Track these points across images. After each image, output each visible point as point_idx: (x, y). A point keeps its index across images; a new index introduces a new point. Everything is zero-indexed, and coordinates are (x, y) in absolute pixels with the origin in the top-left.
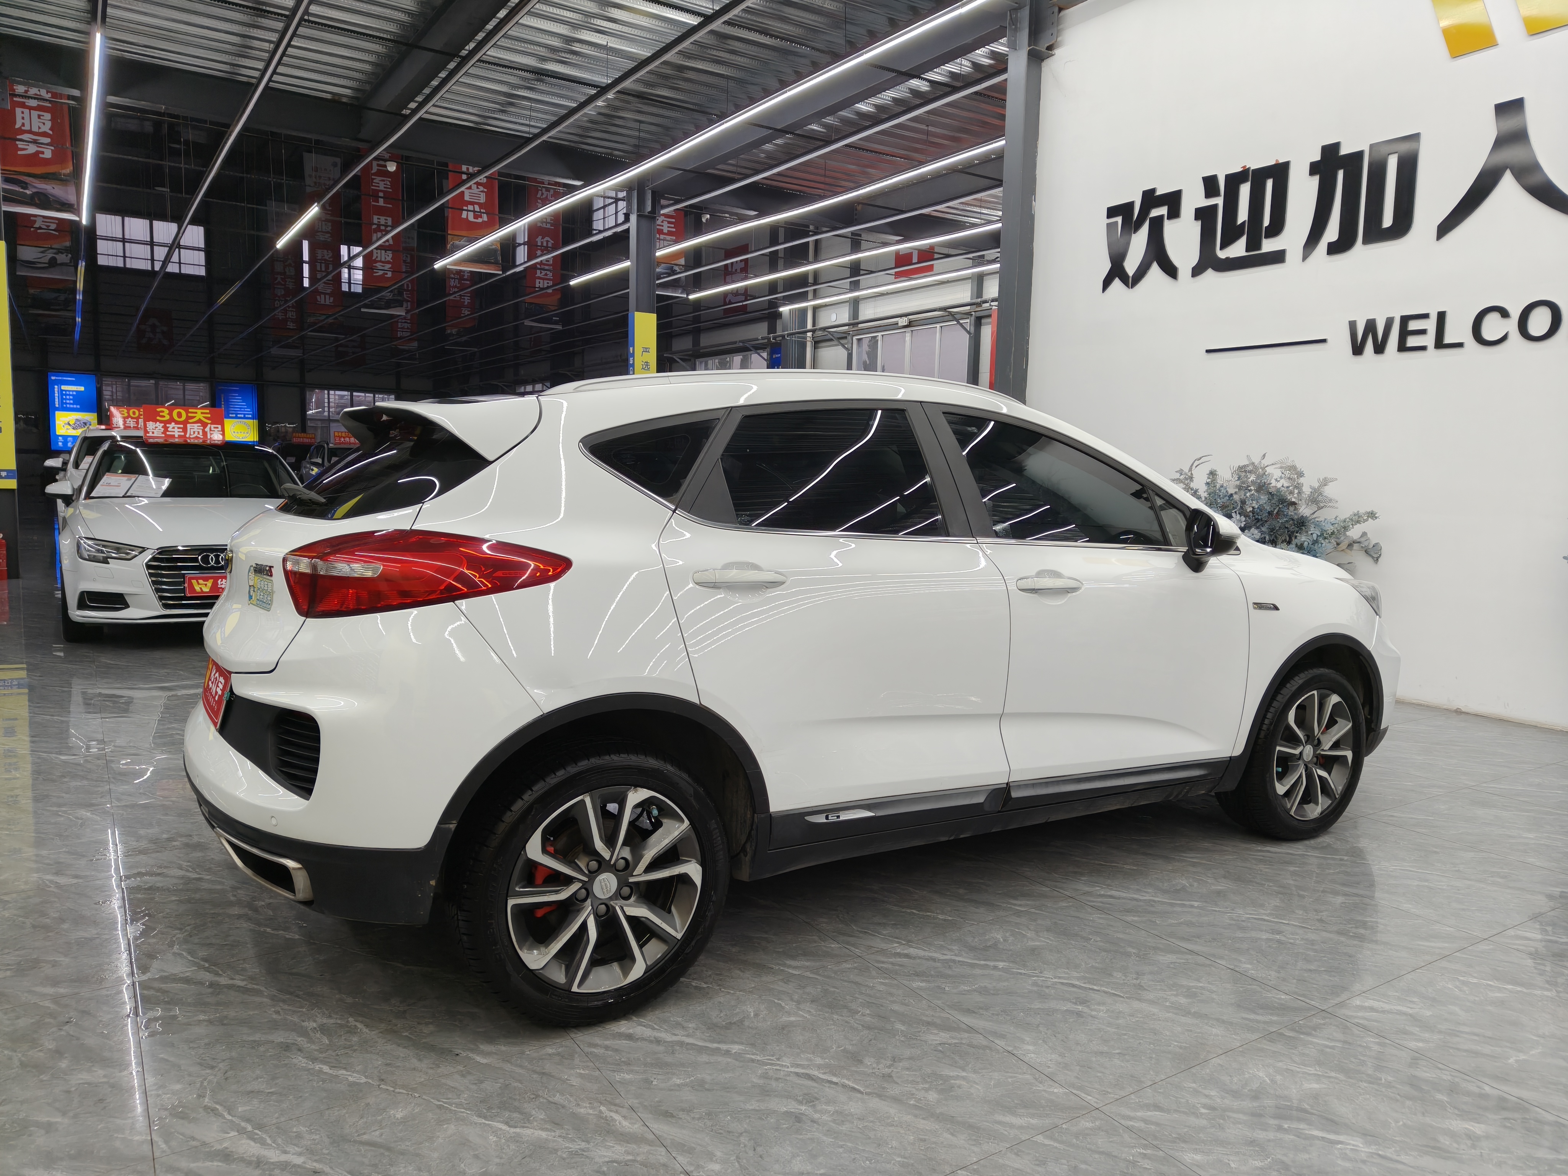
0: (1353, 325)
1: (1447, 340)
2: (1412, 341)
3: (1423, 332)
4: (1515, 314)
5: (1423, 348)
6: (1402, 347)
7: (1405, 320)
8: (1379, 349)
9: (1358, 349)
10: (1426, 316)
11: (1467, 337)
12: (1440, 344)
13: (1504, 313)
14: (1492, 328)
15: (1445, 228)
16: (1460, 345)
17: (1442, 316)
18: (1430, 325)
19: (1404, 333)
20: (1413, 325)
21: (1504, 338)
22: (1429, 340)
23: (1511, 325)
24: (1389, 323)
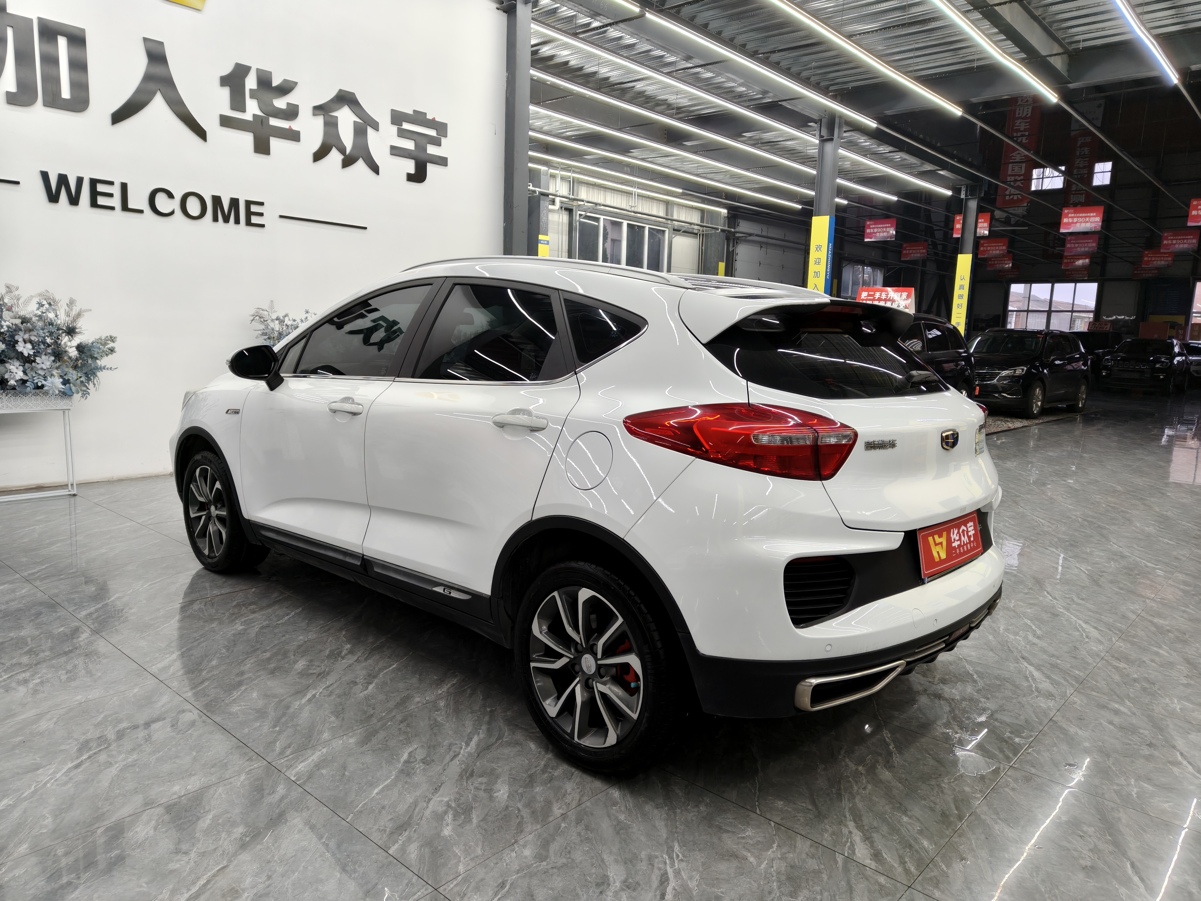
0: (45, 176)
1: (130, 206)
2: (101, 201)
3: (111, 195)
4: (178, 196)
5: (112, 208)
6: (94, 204)
7: (94, 182)
8: (74, 201)
9: (53, 198)
10: (111, 183)
11: (144, 205)
12: (125, 207)
13: (170, 195)
14: (162, 202)
15: (118, 117)
16: (141, 212)
17: (124, 187)
18: (116, 190)
19: (94, 194)
20: (100, 188)
21: (172, 213)
22: (116, 202)
23: (175, 204)
24: (80, 181)
